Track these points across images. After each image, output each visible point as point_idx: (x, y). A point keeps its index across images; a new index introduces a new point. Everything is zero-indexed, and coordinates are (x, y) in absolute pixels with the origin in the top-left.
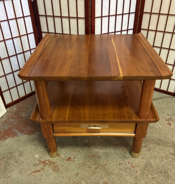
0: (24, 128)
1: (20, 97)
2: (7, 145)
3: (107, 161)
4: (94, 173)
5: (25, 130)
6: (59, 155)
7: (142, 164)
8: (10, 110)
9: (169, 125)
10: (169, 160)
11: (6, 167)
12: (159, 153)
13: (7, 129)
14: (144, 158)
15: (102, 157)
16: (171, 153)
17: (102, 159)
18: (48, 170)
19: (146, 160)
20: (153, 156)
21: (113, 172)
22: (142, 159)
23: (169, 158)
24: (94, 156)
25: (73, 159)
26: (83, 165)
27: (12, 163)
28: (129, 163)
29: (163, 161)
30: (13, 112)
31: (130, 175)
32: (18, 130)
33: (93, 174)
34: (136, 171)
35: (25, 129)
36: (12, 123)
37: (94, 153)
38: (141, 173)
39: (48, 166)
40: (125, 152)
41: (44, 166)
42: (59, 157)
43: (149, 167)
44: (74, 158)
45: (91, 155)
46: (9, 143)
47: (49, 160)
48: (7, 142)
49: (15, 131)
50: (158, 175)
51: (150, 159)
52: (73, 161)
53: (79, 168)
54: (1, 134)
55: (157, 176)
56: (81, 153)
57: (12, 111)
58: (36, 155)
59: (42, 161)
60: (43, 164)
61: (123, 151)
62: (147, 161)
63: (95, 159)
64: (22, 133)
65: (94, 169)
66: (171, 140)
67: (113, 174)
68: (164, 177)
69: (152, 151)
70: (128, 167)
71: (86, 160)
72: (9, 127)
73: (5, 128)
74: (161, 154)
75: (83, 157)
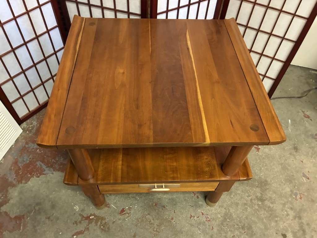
0: (53, 160)
1: (41, 103)
2: (31, 191)
3: (175, 212)
4: (157, 233)
5: (55, 163)
6: (109, 205)
7: (219, 216)
8: (28, 127)
9: (257, 150)
10: (254, 209)
11: (35, 227)
12: (242, 198)
13: (28, 162)
14: (222, 206)
15: (167, 206)
16: (257, 197)
17: (167, 209)
18: (94, 230)
19: (225, 209)
20: (234, 202)
21: (182, 230)
22: (219, 207)
23: (255, 204)
24: (156, 205)
25: (128, 211)
26: (142, 221)
27: (42, 220)
28: (203, 214)
29: (247, 211)
30: (32, 131)
31: (204, 234)
32: (44, 164)
33: (157, 235)
34: (212, 227)
35: (55, 161)
36: (33, 150)
37: (155, 200)
38: (218, 230)
39: (93, 223)
40: (198, 197)
41: (89, 223)
42: (108, 208)
43: (228, 220)
44: (130, 209)
45: (153, 204)
46: (33, 187)
47: (94, 215)
48: (31, 185)
49: (40, 164)
50: (240, 232)
51: (230, 208)
53: (137, 225)
54: (20, 171)
55: (239, 234)
56: (138, 200)
57: (31, 128)
58: (76, 207)
59: (85, 216)
60: (87, 221)
61: (194, 195)
62: (227, 210)
63: (158, 210)
64: (51, 169)
65: (157, 226)
66: (258, 175)
67: (182, 233)
68: (247, 235)
69: (233, 194)
70: (202, 221)
71: (145, 212)
72: (30, 158)
73: (24, 161)
74: (244, 198)
75: (142, 206)
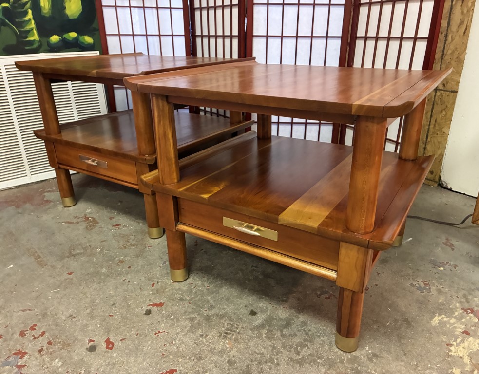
11: (49, 208)
18: (81, 225)
25: (121, 227)
26: (123, 237)
39: (86, 222)
44: (125, 227)
47: (94, 218)
52: (119, 228)
53: (114, 237)
55: (199, 284)
56: (139, 225)
58: (89, 210)
59: (88, 216)
60: (84, 219)
65: (131, 244)
67: (144, 258)
71: (133, 233)
75: (136, 229)
